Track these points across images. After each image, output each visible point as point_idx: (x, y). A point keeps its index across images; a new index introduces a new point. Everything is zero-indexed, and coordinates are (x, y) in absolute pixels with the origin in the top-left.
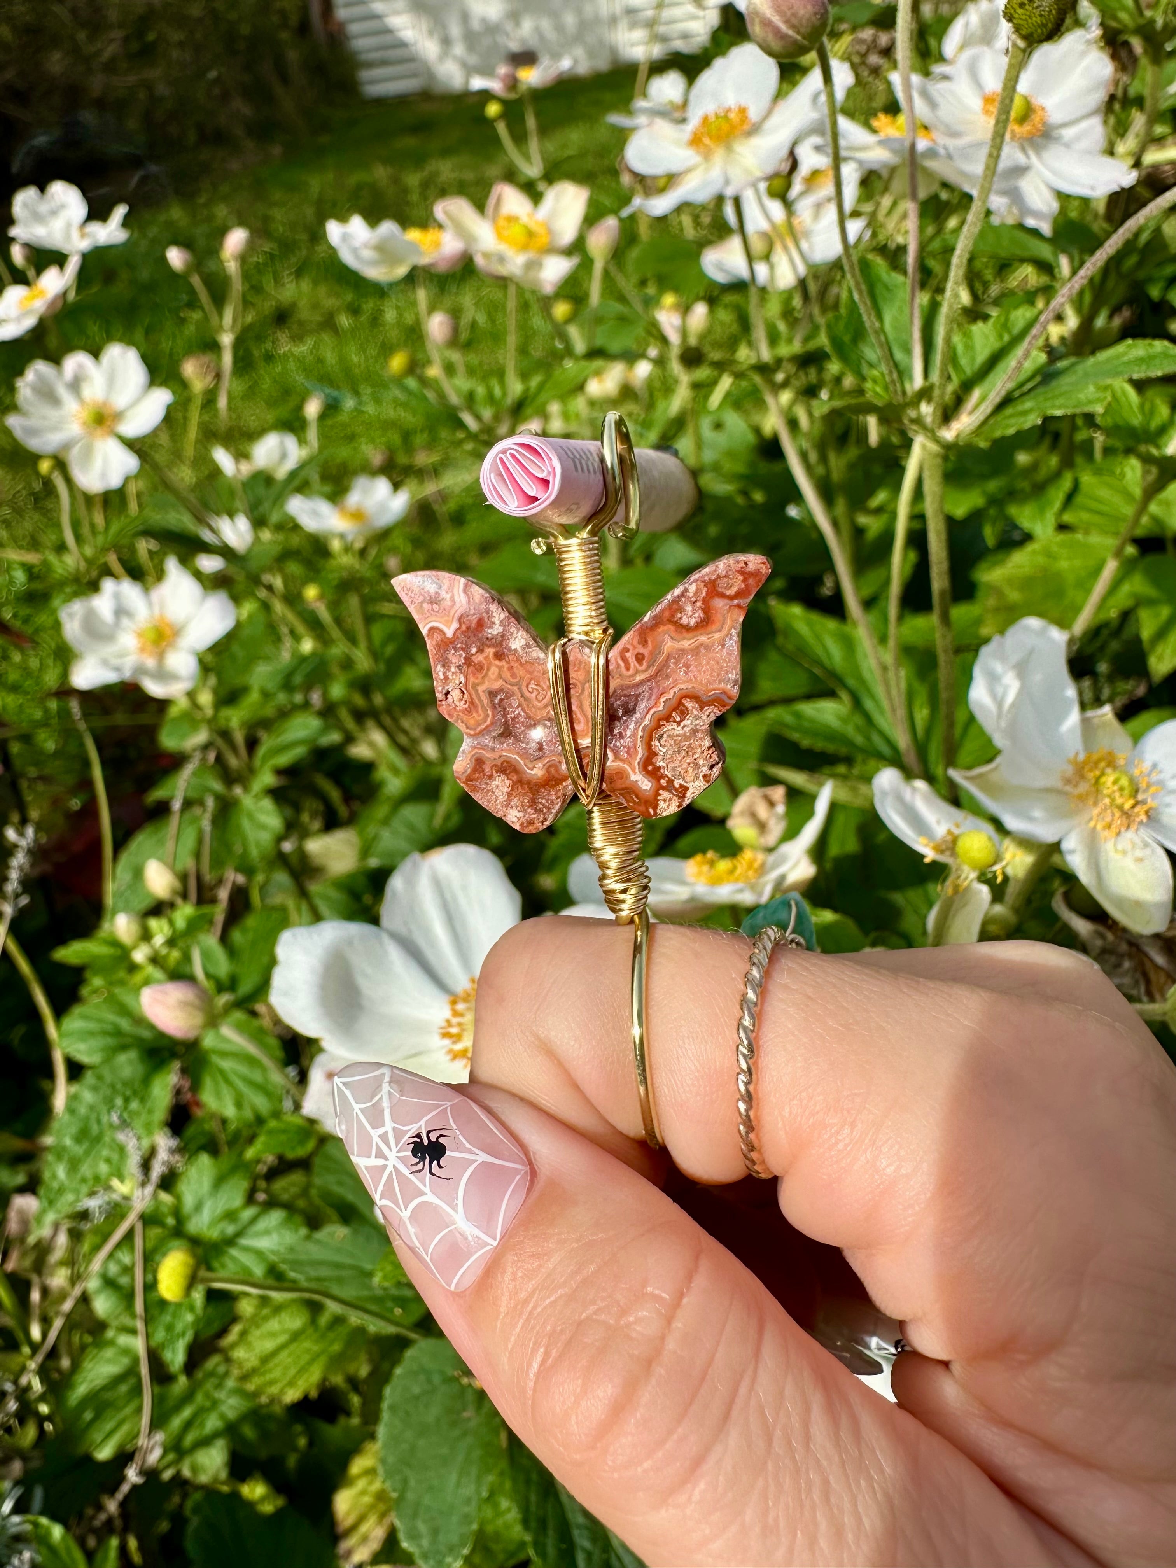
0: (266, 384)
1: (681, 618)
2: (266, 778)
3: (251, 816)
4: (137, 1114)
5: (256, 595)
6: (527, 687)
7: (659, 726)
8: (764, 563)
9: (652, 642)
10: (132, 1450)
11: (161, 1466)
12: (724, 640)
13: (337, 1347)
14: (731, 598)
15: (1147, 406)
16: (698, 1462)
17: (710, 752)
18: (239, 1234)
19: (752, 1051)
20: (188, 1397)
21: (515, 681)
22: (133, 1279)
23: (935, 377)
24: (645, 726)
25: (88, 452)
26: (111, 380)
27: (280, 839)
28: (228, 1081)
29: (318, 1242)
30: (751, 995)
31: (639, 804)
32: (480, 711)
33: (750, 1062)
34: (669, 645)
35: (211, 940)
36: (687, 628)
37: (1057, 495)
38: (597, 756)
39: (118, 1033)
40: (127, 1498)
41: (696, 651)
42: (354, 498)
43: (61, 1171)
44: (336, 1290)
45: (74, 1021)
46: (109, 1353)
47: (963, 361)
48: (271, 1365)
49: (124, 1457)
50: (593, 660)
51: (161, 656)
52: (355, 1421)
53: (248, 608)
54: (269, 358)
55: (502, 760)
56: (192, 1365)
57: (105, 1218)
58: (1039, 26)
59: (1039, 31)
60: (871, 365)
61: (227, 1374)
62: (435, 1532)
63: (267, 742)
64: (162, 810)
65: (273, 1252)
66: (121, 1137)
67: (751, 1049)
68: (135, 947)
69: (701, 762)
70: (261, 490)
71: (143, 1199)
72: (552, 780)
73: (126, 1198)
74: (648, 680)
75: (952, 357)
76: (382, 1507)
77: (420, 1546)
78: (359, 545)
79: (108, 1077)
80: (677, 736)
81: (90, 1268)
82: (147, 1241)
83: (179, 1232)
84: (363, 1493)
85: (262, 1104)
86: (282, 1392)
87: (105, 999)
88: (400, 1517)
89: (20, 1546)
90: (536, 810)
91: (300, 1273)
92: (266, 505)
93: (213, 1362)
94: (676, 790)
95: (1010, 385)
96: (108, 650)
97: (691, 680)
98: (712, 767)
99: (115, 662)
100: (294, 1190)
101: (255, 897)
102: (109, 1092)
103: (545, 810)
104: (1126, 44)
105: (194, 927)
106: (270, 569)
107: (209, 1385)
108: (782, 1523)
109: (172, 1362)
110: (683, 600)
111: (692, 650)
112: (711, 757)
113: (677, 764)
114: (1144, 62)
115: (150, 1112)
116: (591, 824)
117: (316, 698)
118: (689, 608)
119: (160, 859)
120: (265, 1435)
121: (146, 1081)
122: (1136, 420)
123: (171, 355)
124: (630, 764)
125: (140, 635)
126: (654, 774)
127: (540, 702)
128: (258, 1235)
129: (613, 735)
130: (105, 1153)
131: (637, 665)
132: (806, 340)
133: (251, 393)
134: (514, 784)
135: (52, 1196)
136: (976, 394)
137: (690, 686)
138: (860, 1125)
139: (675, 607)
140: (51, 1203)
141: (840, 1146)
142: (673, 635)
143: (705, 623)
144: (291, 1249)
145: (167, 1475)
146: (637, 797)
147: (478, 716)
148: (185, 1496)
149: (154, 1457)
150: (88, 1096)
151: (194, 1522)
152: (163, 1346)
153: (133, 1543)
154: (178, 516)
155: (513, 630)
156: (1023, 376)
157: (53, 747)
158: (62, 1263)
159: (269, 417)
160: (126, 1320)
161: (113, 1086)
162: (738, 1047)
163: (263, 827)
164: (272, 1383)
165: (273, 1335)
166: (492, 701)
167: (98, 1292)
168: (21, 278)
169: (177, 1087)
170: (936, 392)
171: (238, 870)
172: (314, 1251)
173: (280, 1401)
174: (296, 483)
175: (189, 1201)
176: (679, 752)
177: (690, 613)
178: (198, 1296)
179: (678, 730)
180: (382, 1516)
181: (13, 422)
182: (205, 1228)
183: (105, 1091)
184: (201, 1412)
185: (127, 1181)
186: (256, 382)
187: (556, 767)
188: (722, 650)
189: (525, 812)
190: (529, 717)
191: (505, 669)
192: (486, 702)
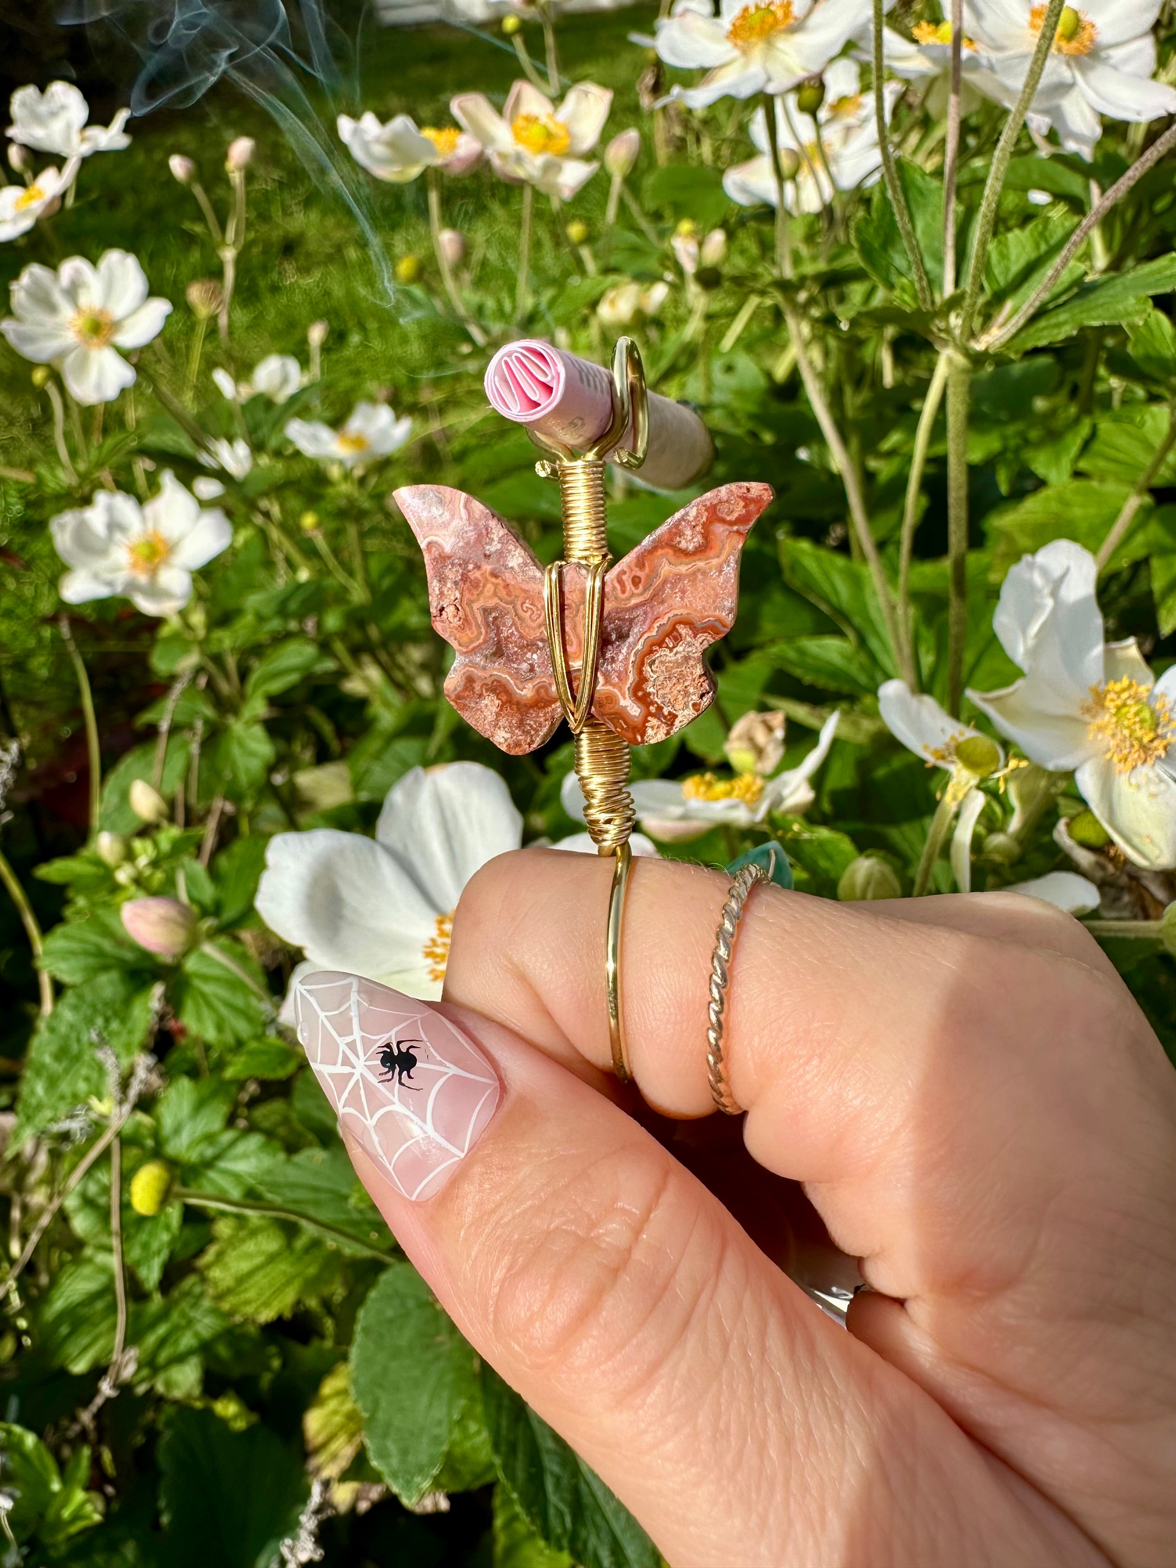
0: (271, 315)
1: (679, 542)
2: (258, 707)
3: (241, 744)
4: (118, 1034)
5: (252, 522)
6: (522, 605)
7: (651, 652)
8: (766, 490)
9: (650, 566)
10: (106, 1364)
11: (135, 1381)
12: (721, 566)
13: (312, 1270)
14: (731, 523)
16: (655, 1366)
17: (702, 680)
18: (218, 1157)
19: (725, 981)
20: (163, 1315)
21: (509, 599)
22: (110, 1197)
23: (967, 285)
24: (638, 651)
25: (83, 363)
26: (109, 288)
27: (271, 769)
28: (209, 1005)
29: (297, 1165)
30: (728, 926)
31: (627, 730)
32: (474, 628)
33: (723, 991)
34: (666, 569)
35: (199, 867)
36: (685, 553)
37: (1073, 442)
38: (588, 679)
39: (100, 953)
40: (101, 1410)
41: (692, 576)
42: (356, 424)
43: (40, 1089)
44: (311, 1211)
45: (59, 941)
46: (87, 1270)
47: (998, 271)
48: (246, 1285)
49: (99, 1371)
50: (589, 584)
51: (153, 573)
52: (329, 1344)
53: (245, 533)
54: (275, 289)
55: (492, 678)
56: (168, 1282)
57: (85, 1137)
60: (901, 272)
61: (202, 1295)
62: (404, 1452)
63: (259, 669)
64: (151, 733)
65: (251, 1175)
66: (100, 1055)
67: (724, 978)
68: (118, 867)
69: (691, 690)
70: (260, 415)
71: (121, 1117)
72: (541, 702)
73: (104, 1117)
74: (643, 604)
75: (985, 266)
76: (352, 1426)
77: (388, 1465)
78: (358, 472)
79: (89, 997)
80: (669, 662)
81: (69, 1184)
82: (124, 1159)
83: (157, 1152)
84: (335, 1412)
85: (243, 1028)
86: (257, 1311)
87: (88, 920)
88: (370, 1436)
90: (523, 732)
91: (278, 1194)
92: (265, 429)
93: (190, 1282)
94: (665, 717)
96: (100, 565)
97: (686, 606)
98: (702, 696)
99: (107, 576)
100: (275, 1118)
101: (244, 826)
102: (89, 1012)
103: (533, 732)
105: (177, 848)
106: (266, 494)
107: (185, 1305)
108: (733, 1428)
109: (147, 1279)
110: (684, 524)
111: (688, 575)
112: (701, 686)
113: (667, 690)
115: (131, 1032)
116: (579, 753)
117: (310, 625)
118: (688, 532)
119: (148, 782)
120: (239, 1355)
121: (127, 1002)
123: (175, 282)
124: (620, 690)
125: (132, 550)
126: (643, 699)
127: (534, 621)
128: (236, 1158)
129: (605, 659)
130: (84, 1071)
131: (633, 588)
132: (831, 259)
134: (503, 704)
135: (30, 1112)
137: (684, 611)
138: (829, 1057)
139: (674, 531)
140: (29, 1119)
141: (808, 1077)
142: (673, 560)
143: (702, 550)
144: (269, 1172)
145: (141, 1389)
146: (626, 723)
147: (470, 633)
148: (158, 1411)
149: (128, 1372)
150: (68, 1015)
151: (167, 1436)
152: (138, 1263)
153: (107, 1456)
154: (175, 438)
155: (511, 547)
156: (1057, 289)
157: (47, 673)
158: (41, 1182)
160: (104, 1240)
161: (94, 1006)
162: (711, 976)
163: (252, 754)
164: (247, 1302)
165: (248, 1256)
166: (486, 619)
167: (77, 1210)
168: (17, 180)
169: (160, 1012)
170: (967, 304)
171: (227, 797)
172: (292, 1174)
173: (254, 1321)
174: (297, 407)
175: (168, 1123)
176: (670, 678)
177: (689, 538)
178: (174, 1213)
179: (671, 656)
180: (352, 1435)
181: (7, 326)
182: (183, 1150)
183: (86, 1011)
184: (176, 1330)
185: (105, 1100)
186: (261, 313)
187: (546, 688)
188: (718, 576)
189: (513, 733)
190: (522, 637)
191: (501, 587)
192: (480, 619)
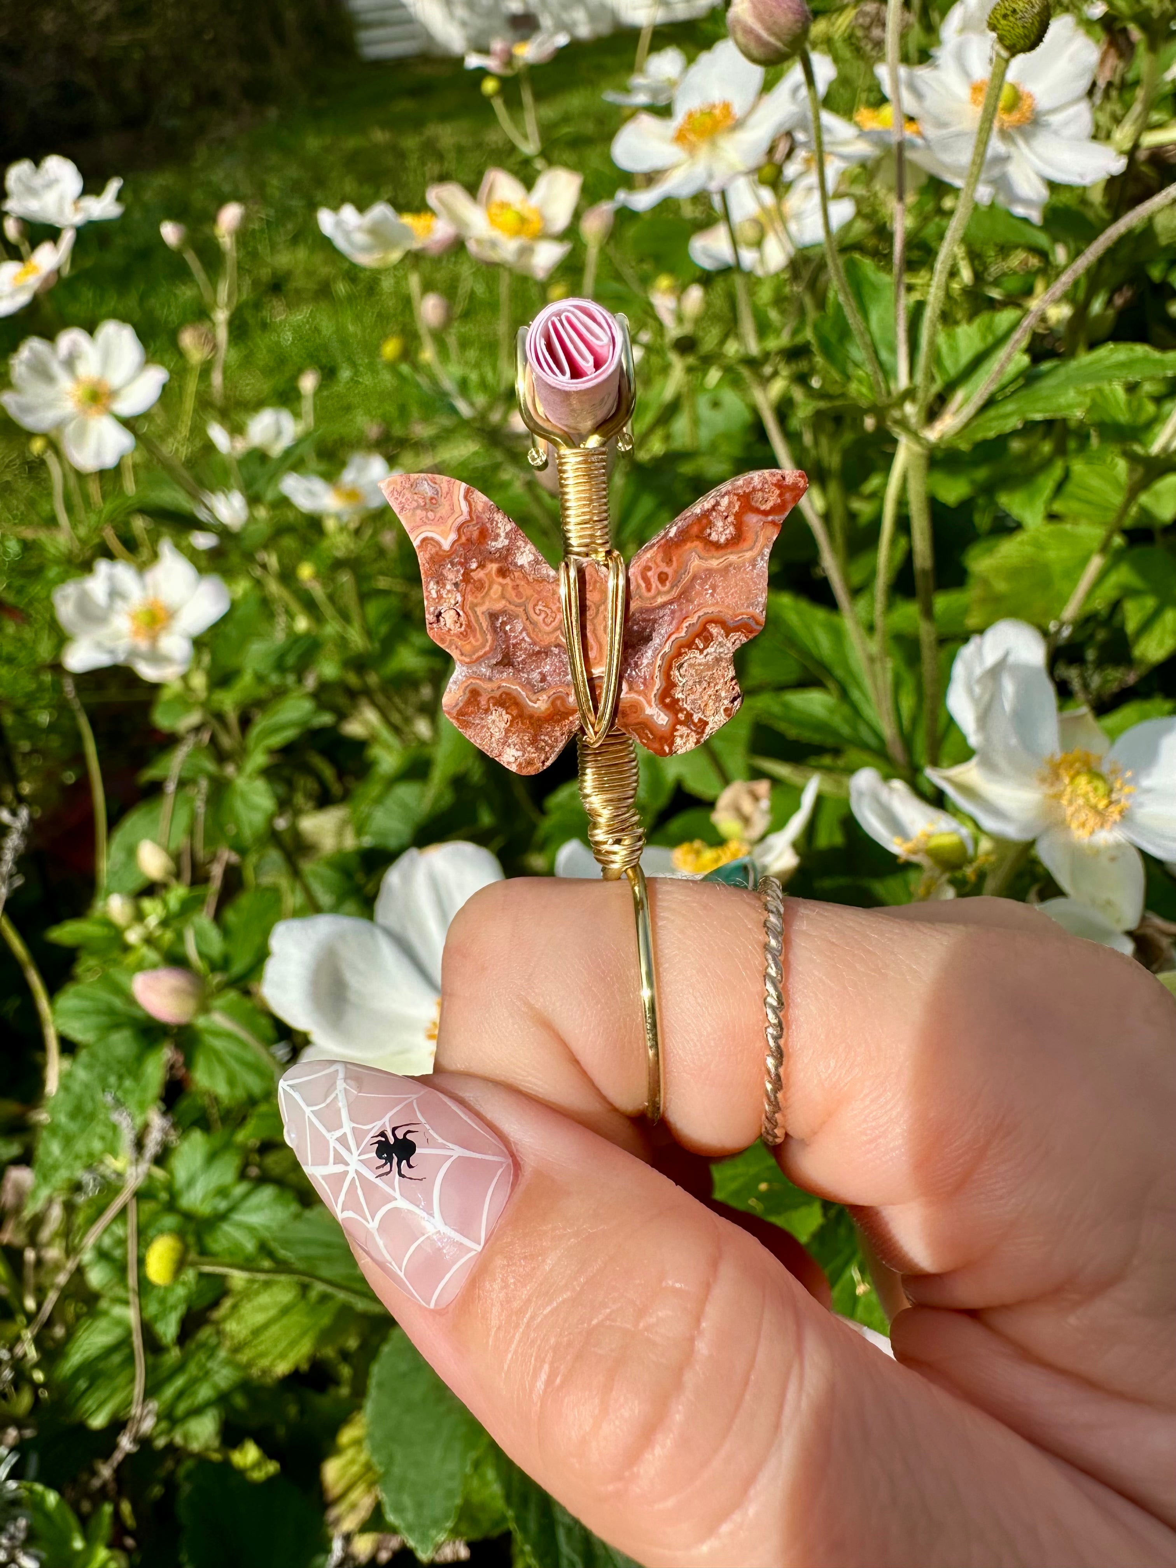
0: (262, 357)
1: (710, 535)
2: (258, 759)
3: (243, 796)
4: (131, 1092)
5: (249, 573)
6: (534, 607)
7: (680, 654)
8: (802, 476)
9: (677, 560)
10: (125, 1419)
11: (155, 1434)
12: (754, 559)
13: (326, 1321)
14: (766, 513)
15: (1135, 404)
17: (733, 683)
18: (232, 1209)
20: (180, 1368)
21: (518, 601)
22: (127, 1252)
23: (919, 378)
24: (665, 654)
25: (82, 432)
26: (106, 358)
27: (272, 817)
28: (221, 1061)
29: (308, 1219)
30: (774, 943)
31: (653, 740)
32: (478, 636)
34: (695, 564)
35: (204, 919)
36: (717, 546)
37: (1048, 482)
38: (612, 686)
39: (111, 1011)
40: (121, 1465)
41: (725, 571)
42: (349, 476)
43: (55, 1148)
44: (319, 1270)
45: (68, 1000)
46: (102, 1323)
47: (948, 363)
48: (262, 1337)
49: (117, 1425)
51: (154, 639)
52: (345, 1391)
53: (242, 586)
54: (265, 326)
55: (500, 690)
56: (186, 1332)
57: (99, 1191)
58: (1022, 38)
59: (1022, 42)
60: (857, 365)
61: (218, 1346)
62: (419, 1506)
63: (261, 723)
64: (155, 789)
65: (264, 1229)
66: (115, 1117)
68: (128, 927)
69: (723, 694)
70: (256, 468)
71: (137, 1177)
72: (558, 714)
73: (120, 1175)
74: (671, 602)
75: (936, 358)
76: (369, 1478)
77: (404, 1519)
78: (352, 526)
79: (102, 1054)
80: (700, 665)
81: (85, 1240)
82: (141, 1214)
83: (171, 1206)
84: (352, 1462)
85: (253, 1082)
86: (273, 1364)
87: (99, 978)
88: (384, 1490)
89: (16, 1511)
90: (537, 748)
91: (291, 1252)
92: (261, 483)
93: (205, 1334)
94: (695, 725)
95: (993, 387)
96: (102, 633)
97: (717, 602)
98: (733, 700)
99: (109, 644)
101: (249, 874)
102: (103, 1070)
103: (547, 749)
104: (1124, 31)
105: (188, 907)
106: (266, 547)
107: (202, 1356)
109: (165, 1335)
110: (714, 514)
111: (720, 570)
112: (733, 689)
113: (697, 696)
114: (1141, 49)
115: (144, 1090)
117: (309, 679)
118: (720, 524)
119: (154, 840)
120: (256, 1405)
121: (140, 1059)
122: (1123, 417)
123: (168, 324)
124: (646, 696)
125: (134, 617)
126: (672, 707)
127: (547, 625)
128: (251, 1210)
129: (630, 665)
130: (99, 1130)
131: (660, 586)
132: (795, 332)
133: (247, 362)
134: (514, 719)
135: (46, 1171)
136: (960, 395)
137: (716, 609)
139: (704, 521)
140: (46, 1177)
142: (703, 554)
143: (737, 540)
144: (282, 1227)
145: (161, 1442)
146: (652, 734)
147: (473, 641)
148: (178, 1462)
149: (147, 1425)
150: (82, 1074)
151: (186, 1489)
152: (156, 1318)
153: (126, 1508)
154: (172, 495)
155: (520, 543)
156: (1005, 379)
157: (48, 720)
158: (56, 1235)
159: (265, 386)
160: (121, 1293)
161: (106, 1064)
163: (254, 808)
164: (262, 1355)
165: (263, 1308)
166: (492, 624)
167: (92, 1264)
168: (14, 253)
169: (171, 1062)
170: (920, 395)
171: (231, 849)
172: (304, 1229)
173: (271, 1374)
174: (292, 461)
175: (181, 1176)
176: (700, 682)
177: (721, 529)
178: (187, 1280)
179: (701, 658)
180: (370, 1487)
181: (8, 399)
182: (198, 1203)
183: (99, 1069)
184: (194, 1382)
185: (121, 1158)
186: (251, 351)
187: (563, 698)
188: (752, 570)
189: (524, 751)
190: (534, 643)
191: (510, 588)
192: (485, 624)
